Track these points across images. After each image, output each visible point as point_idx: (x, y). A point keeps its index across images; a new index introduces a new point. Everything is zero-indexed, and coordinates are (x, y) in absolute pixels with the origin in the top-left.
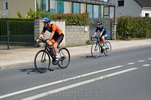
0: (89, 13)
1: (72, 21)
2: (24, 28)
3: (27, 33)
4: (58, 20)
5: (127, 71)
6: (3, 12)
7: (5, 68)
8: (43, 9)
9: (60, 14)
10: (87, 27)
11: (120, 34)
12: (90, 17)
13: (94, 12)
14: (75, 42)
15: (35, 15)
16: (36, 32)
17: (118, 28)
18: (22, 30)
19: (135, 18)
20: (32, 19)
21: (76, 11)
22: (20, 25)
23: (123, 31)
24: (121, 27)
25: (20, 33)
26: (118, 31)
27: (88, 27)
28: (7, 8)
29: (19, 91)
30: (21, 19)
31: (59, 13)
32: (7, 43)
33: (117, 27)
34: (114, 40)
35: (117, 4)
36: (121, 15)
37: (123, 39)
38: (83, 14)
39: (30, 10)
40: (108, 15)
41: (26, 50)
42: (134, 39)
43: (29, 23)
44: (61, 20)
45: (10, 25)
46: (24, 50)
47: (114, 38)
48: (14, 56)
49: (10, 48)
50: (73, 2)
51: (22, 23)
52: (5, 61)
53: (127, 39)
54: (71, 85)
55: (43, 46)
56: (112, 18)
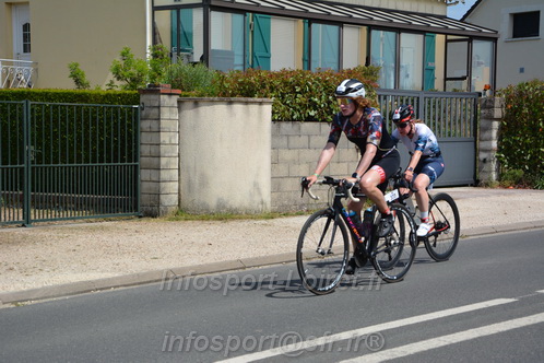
0: (378, 69)
1: (300, 104)
2: (94, 134)
3: (109, 153)
4: (243, 99)
5: (531, 323)
6: (11, 63)
7: (7, 306)
8: (179, 51)
9: (248, 75)
11: (515, 161)
12: (380, 87)
13: (403, 63)
15: (147, 78)
16: (144, 150)
17: (509, 135)
18: (87, 143)
20: (129, 95)
21: (323, 60)
22: (79, 120)
23: (528, 147)
24: (522, 129)
25: (79, 156)
26: (505, 148)
28: (27, 49)
30: (85, 94)
31: (248, 68)
32: (22, 196)
33: (501, 128)
34: (487, 185)
35: (505, 28)
36: (525, 78)
37: (529, 184)
39: (123, 55)
40: (464, 78)
41: (102, 228)
43: (116, 113)
44: (256, 99)
45: (37, 120)
46: (93, 230)
47: (490, 178)
48: (50, 251)
49: (36, 221)
50: (311, 20)
51: (86, 113)
52: (9, 274)
55: (175, 209)
56: (481, 89)
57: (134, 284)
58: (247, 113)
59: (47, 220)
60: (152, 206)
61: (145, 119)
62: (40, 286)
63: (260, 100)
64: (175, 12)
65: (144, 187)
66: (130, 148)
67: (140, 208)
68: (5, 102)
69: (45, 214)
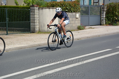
0: (80, 1)
1: (64, 9)
2: (21, 15)
3: (24, 19)
4: (52, 8)
5: (116, 54)
9: (53, 2)
10: (78, 14)
11: (109, 20)
12: (81, 5)
14: (67, 27)
15: (31, 3)
16: (31, 19)
17: (108, 14)
18: (19, 17)
20: (28, 7)
22: (17, 12)
23: (112, 17)
24: (110, 13)
25: (18, 20)
26: (107, 17)
27: (80, 13)
29: (18, 72)
30: (18, 7)
32: (6, 29)
33: (106, 13)
34: (103, 25)
37: (112, 25)
38: (74, 2)
41: (23, 35)
43: (25, 11)
44: (55, 8)
45: (8, 12)
46: (21, 36)
47: (104, 23)
48: (13, 40)
49: (9, 34)
51: (19, 11)
53: (116, 24)
54: (65, 66)
55: (38, 31)
56: (102, 5)
57: (31, 47)
59: (12, 34)
60: (33, 30)
61: (32, 12)
62: (11, 48)
63: (56, 8)
65: (32, 27)
66: (28, 18)
67: (31, 31)
68: (1, 8)
69: (11, 32)
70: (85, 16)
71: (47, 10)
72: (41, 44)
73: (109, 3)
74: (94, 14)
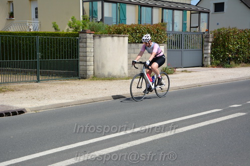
0: (166, 23)
1: (138, 37)
2: (62, 48)
3: (68, 55)
4: (117, 35)
5: (228, 118)
6: (31, 22)
7: (33, 112)
8: (93, 17)
9: (119, 26)
10: (163, 47)
11: (217, 58)
12: (168, 30)
13: (175, 22)
15: (81, 27)
16: (81, 54)
17: (215, 48)
18: (60, 52)
19: (243, 30)
20: (75, 34)
21: (146, 20)
22: (57, 43)
23: (222, 52)
24: (219, 45)
25: (57, 56)
26: (214, 53)
27: (166, 45)
28: (37, 17)
30: (58, 33)
31: (118, 24)
32: (36, 71)
33: (212, 45)
34: (207, 66)
35: (212, 9)
36: (220, 27)
37: (222, 66)
38: (157, 25)
39: (72, 19)
40: (197, 27)
41: (66, 83)
42: (241, 65)
43: (70, 41)
44: (122, 35)
45: (41, 43)
46: (62, 84)
47: (208, 64)
48: (47, 92)
49: (41, 80)
50: (141, 6)
51: (59, 40)
52: (33, 100)
53: (228, 65)
54: (137, 140)
55: (92, 76)
56: (205, 31)
58: (119, 40)
59: (46, 80)
60: (84, 75)
61: (81, 43)
62: (44, 105)
63: (124, 35)
64: (91, 3)
65: (81, 68)
66: (75, 53)
67: (79, 76)
68: (29, 36)
69: (45, 78)
70: (175, 50)
71: (109, 39)
72: (97, 99)
73: (216, 29)
74: (190, 47)
